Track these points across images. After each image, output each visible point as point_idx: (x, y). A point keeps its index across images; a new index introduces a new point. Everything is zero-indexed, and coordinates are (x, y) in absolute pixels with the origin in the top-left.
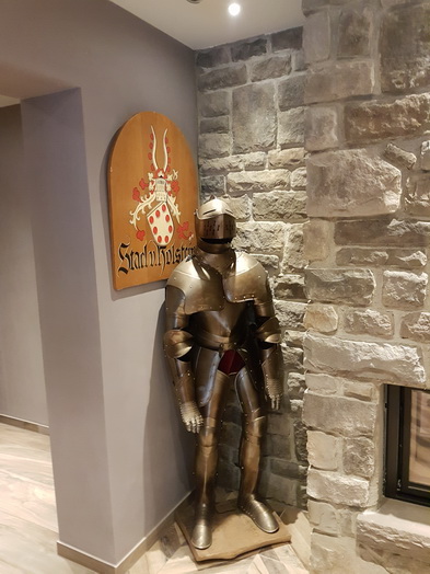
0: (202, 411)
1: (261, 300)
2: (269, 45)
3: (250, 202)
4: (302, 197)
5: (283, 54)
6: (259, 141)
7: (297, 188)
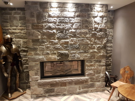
0: (8, 74)
1: (18, 53)
2: (16, 10)
3: (14, 35)
4: (24, 35)
5: (19, 11)
6: (15, 25)
7: (23, 34)
